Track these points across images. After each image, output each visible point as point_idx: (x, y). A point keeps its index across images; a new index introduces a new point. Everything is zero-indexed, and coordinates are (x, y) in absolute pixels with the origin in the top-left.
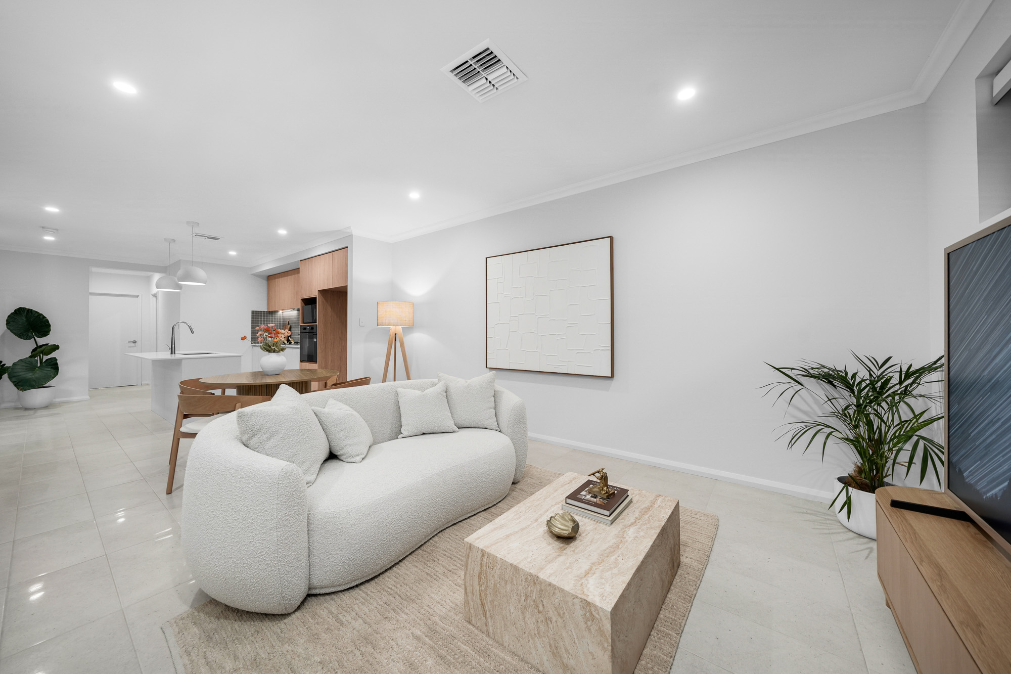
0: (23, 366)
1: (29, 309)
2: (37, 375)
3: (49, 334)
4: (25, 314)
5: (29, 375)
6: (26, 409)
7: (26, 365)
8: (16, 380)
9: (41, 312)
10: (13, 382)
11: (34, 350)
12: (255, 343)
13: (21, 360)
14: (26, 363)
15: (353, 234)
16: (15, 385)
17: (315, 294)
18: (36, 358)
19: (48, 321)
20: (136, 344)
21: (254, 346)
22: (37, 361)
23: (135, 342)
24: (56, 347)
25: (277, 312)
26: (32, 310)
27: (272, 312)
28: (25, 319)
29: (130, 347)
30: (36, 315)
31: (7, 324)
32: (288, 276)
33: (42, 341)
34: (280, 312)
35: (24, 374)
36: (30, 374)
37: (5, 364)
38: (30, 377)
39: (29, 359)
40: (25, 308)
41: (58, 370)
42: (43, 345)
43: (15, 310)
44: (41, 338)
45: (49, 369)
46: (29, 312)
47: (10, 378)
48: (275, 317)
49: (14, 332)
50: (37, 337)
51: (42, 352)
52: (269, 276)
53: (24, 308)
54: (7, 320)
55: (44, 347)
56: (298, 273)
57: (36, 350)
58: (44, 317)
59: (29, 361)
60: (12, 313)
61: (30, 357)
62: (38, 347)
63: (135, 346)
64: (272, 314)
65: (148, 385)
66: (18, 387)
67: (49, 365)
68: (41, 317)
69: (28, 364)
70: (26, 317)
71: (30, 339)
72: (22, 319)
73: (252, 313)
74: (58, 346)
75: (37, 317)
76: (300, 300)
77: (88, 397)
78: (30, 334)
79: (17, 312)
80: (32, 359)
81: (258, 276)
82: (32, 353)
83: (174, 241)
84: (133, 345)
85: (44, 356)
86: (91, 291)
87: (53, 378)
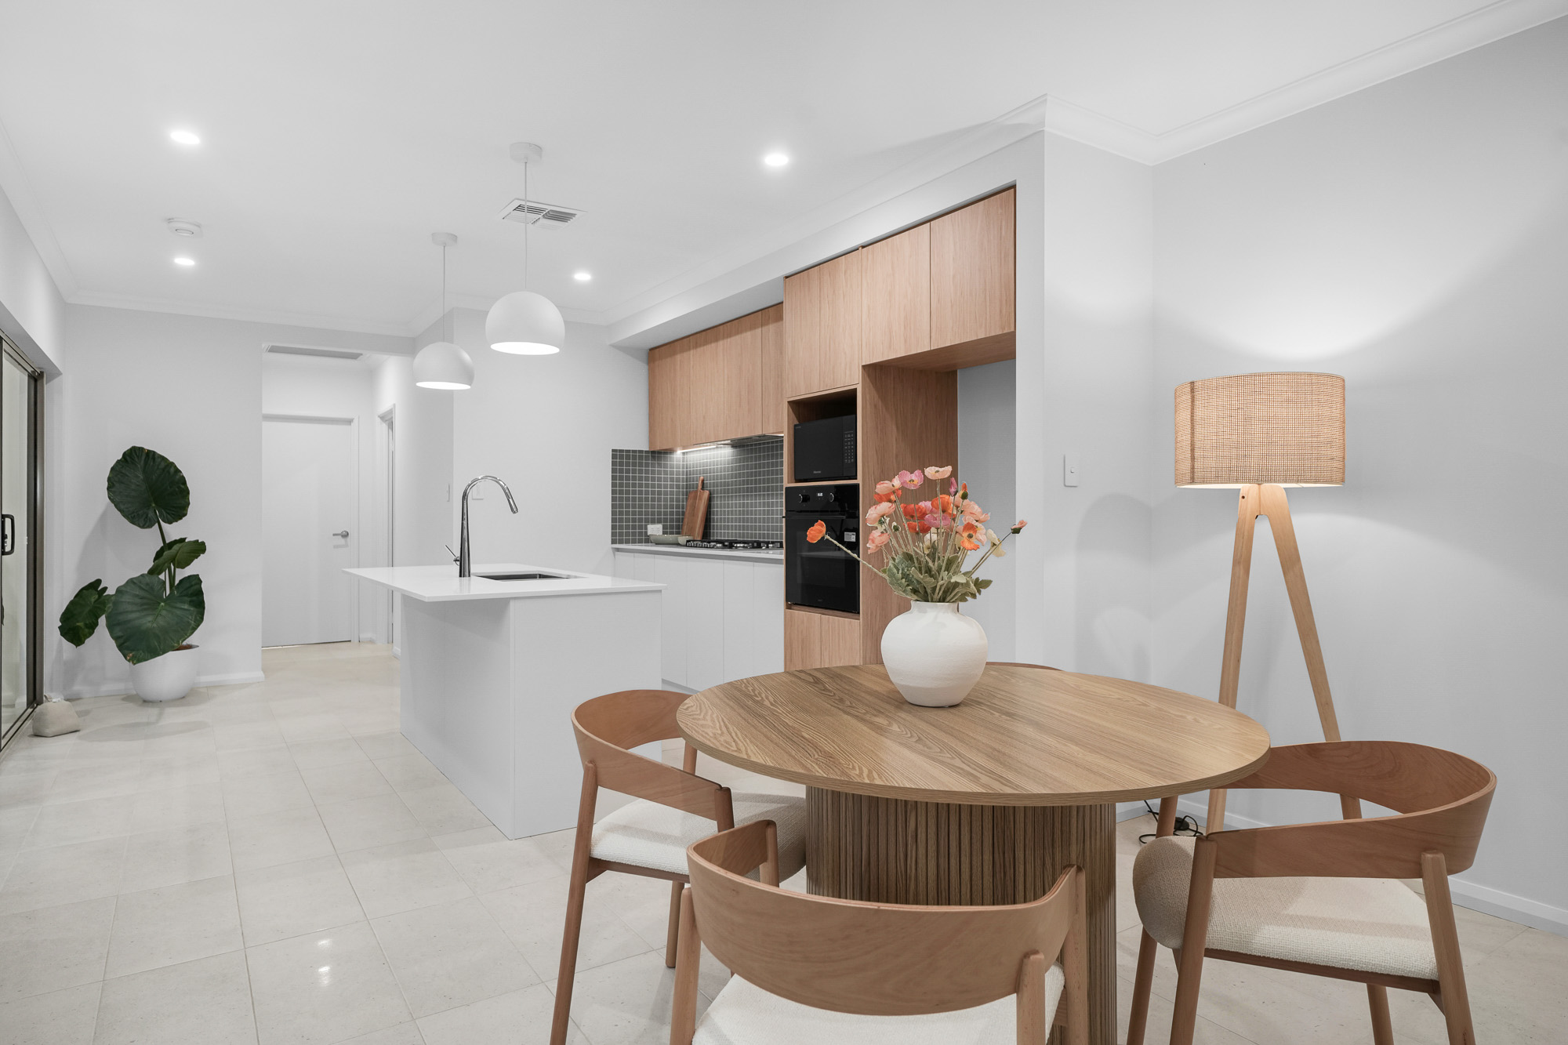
0: (137, 596)
1: (149, 451)
2: (161, 622)
3: (186, 515)
4: (142, 462)
5: (147, 621)
6: (146, 702)
7: (142, 593)
8: (120, 634)
9: (171, 460)
10: (116, 638)
11: (159, 555)
12: (621, 542)
13: (131, 581)
14: (141, 588)
15: (1046, 129)
16: (121, 647)
17: (847, 377)
18: (162, 577)
19: (183, 481)
20: (349, 539)
21: (618, 550)
22: (165, 582)
23: (345, 535)
24: (199, 548)
25: (670, 451)
26: (154, 452)
27: (659, 452)
28: (142, 477)
29: (336, 547)
30: (163, 465)
31: (108, 489)
32: (717, 340)
33: (174, 531)
34: (679, 453)
35: (138, 618)
36: (150, 618)
37: (105, 589)
38: (149, 625)
39: (147, 579)
40: (143, 448)
41: (204, 608)
42: (175, 542)
43: (124, 454)
44: (170, 523)
45: (186, 607)
46: (151, 455)
47: (110, 627)
48: (666, 466)
49: (122, 507)
50: (163, 521)
51: (173, 560)
52: (652, 349)
53: (139, 448)
54: (109, 479)
55: (176, 547)
56: (779, 318)
57: (162, 555)
58: (178, 471)
59: (147, 584)
60: (118, 461)
61: (152, 572)
62: (167, 546)
63: (346, 546)
64: (659, 459)
65: (372, 642)
66: (126, 652)
67: (186, 595)
68: (172, 470)
69: (144, 589)
70: (144, 472)
71: (150, 526)
72: (137, 477)
73: (614, 457)
74: (203, 543)
75: (163, 470)
76: (786, 405)
77: (261, 674)
78: (151, 514)
79: (128, 458)
80: (154, 578)
81: (625, 349)
82: (155, 559)
83: (454, 238)
84: (341, 541)
85: (177, 569)
86: (267, 409)
87: (194, 629)
